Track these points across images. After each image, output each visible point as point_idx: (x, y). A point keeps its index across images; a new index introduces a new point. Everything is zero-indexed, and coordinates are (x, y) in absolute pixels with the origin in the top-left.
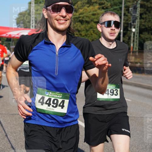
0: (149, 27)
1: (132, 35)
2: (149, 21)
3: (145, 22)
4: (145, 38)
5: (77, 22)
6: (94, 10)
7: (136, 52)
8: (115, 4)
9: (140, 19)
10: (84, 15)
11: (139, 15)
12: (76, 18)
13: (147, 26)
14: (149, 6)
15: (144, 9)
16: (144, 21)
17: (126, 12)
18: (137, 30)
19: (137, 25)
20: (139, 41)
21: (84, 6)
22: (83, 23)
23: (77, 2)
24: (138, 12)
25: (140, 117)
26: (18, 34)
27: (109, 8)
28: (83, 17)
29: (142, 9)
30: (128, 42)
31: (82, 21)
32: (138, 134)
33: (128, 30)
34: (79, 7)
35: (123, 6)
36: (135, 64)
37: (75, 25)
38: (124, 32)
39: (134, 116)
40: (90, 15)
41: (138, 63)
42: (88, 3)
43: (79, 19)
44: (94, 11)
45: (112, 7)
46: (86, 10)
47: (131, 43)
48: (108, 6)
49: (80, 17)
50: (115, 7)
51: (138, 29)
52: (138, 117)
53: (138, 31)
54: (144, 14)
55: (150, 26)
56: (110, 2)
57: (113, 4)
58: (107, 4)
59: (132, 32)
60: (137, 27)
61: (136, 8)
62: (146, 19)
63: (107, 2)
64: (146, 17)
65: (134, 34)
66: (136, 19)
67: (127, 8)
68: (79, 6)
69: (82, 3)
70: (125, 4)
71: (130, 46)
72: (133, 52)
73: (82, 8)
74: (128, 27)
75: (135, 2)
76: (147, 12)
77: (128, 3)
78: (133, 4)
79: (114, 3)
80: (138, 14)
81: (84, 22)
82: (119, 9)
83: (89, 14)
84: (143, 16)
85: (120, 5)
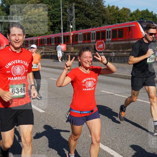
2: (82, 19)
3: (79, 20)
8: (56, 7)
9: (75, 17)
11: (74, 14)
13: (81, 23)
14: (82, 7)
16: (79, 19)
17: (65, 13)
18: (74, 27)
19: (74, 22)
29: (77, 10)
33: (67, 27)
38: (65, 28)
45: (53, 9)
50: (56, 9)
55: (83, 22)
56: (52, 5)
57: (54, 7)
58: (50, 7)
59: (71, 28)
60: (74, 24)
61: (72, 10)
63: (49, 5)
64: (80, 16)
66: (72, 18)
67: (65, 10)
70: (62, 7)
74: (67, 24)
75: (71, 5)
76: (81, 12)
77: (66, 5)
78: (69, 6)
79: (55, 6)
82: (59, 10)
84: (78, 15)
85: (59, 7)
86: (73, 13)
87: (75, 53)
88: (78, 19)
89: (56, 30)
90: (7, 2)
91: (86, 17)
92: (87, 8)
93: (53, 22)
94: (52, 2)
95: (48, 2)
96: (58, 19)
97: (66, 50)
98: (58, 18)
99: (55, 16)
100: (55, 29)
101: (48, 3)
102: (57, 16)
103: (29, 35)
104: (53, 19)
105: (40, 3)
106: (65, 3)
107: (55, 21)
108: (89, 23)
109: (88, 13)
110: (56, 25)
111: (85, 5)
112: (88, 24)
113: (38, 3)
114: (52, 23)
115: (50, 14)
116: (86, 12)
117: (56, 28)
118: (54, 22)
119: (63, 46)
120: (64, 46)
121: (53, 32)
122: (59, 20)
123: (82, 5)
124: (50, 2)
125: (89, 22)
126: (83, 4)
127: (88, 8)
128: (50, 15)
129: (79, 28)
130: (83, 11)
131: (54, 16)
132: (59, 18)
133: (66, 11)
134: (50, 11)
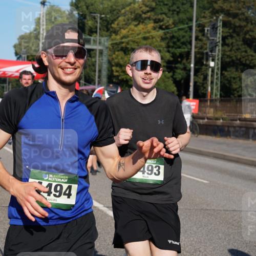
0: (237, 59)
1: (210, 73)
2: (237, 49)
3: (231, 51)
4: (231, 78)
5: (118, 51)
6: (145, 30)
7: (216, 100)
8: (182, 22)
9: (223, 45)
10: (129, 39)
11: (221, 39)
12: (116, 44)
13: (234, 58)
14: (237, 24)
15: (229, 29)
16: (229, 49)
17: (200, 34)
18: (218, 65)
19: (218, 56)
20: (221, 82)
21: (130, 24)
22: (127, 53)
23: (118, 18)
24: (220, 34)
25: (224, 210)
26: (17, 71)
27: (170, 27)
28: (128, 43)
29: (227, 30)
30: (203, 84)
31: (127, 48)
32: (220, 239)
33: (202, 64)
34: (121, 27)
35: (194, 24)
36: (214, 121)
37: (114, 56)
38: (197, 67)
39: (213, 208)
40: (138, 39)
41: (220, 120)
42: (135, 19)
43: (120, 46)
44: (145, 33)
45: (175, 26)
46: (133, 30)
47: (208, 86)
48: (170, 25)
49: (123, 43)
50: (182, 26)
51: (220, 63)
52: (221, 210)
53: (220, 66)
54: (229, 38)
55: (239, 57)
56: (173, 17)
57: (177, 21)
58: (168, 22)
59: (210, 67)
60: (218, 59)
61: (217, 28)
62: (233, 47)
63: (168, 17)
64: (232, 43)
65: (213, 71)
66: (216, 47)
67: (200, 28)
68: (121, 23)
69: (126, 20)
70: (196, 22)
71: (207, 90)
72: (211, 101)
73: (127, 28)
74: (202, 58)
75: (215, 18)
76: (235, 35)
77: (203, 19)
78: (211, 21)
79: (179, 19)
80: (219, 38)
81: (129, 51)
82: (187, 29)
83: (137, 37)
84: (227, 41)
85: (190, 22)
86: (218, 35)
87: (217, 119)
88: (226, 48)
89: (179, 71)
90: (81, 7)
91: (246, 46)
92: (250, 26)
93: (172, 53)
94: (175, 10)
95: (166, 11)
96: (184, 48)
97: (197, 112)
98: (184, 46)
99: (179, 40)
100: (176, 68)
101: (166, 14)
102: (182, 40)
103: (120, 78)
104: (173, 47)
105: (148, 12)
106: (203, 15)
107: (178, 51)
108: (252, 60)
109: (250, 37)
110: (179, 60)
111: (247, 20)
112: (248, 62)
113: (145, 13)
114: (171, 55)
115: (168, 36)
116: (246, 34)
117: (178, 65)
118: (176, 54)
119: (192, 103)
120: (194, 103)
121: (171, 74)
122: (186, 50)
123: (240, 20)
124: (169, 10)
125: (250, 58)
126: (240, 17)
127: (252, 26)
128: (167, 38)
129: (228, 69)
130: (241, 34)
131: (175, 40)
132: (186, 45)
133: (202, 31)
134: (169, 29)
